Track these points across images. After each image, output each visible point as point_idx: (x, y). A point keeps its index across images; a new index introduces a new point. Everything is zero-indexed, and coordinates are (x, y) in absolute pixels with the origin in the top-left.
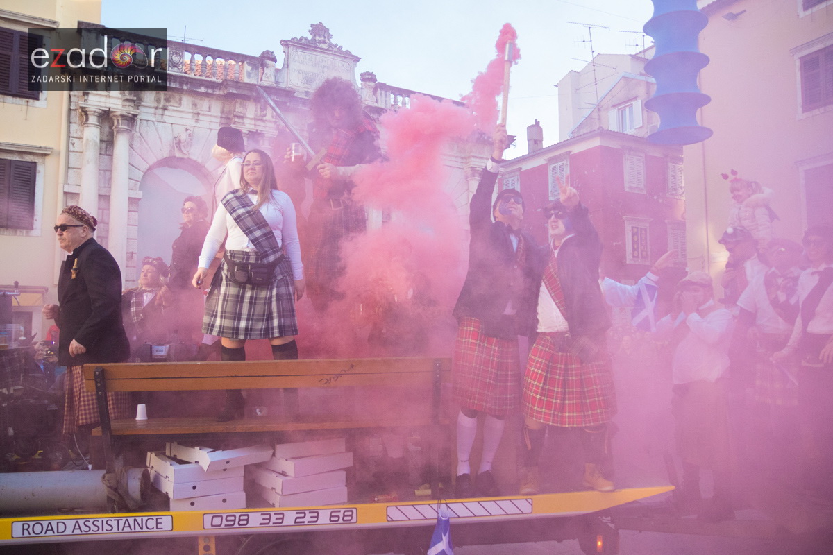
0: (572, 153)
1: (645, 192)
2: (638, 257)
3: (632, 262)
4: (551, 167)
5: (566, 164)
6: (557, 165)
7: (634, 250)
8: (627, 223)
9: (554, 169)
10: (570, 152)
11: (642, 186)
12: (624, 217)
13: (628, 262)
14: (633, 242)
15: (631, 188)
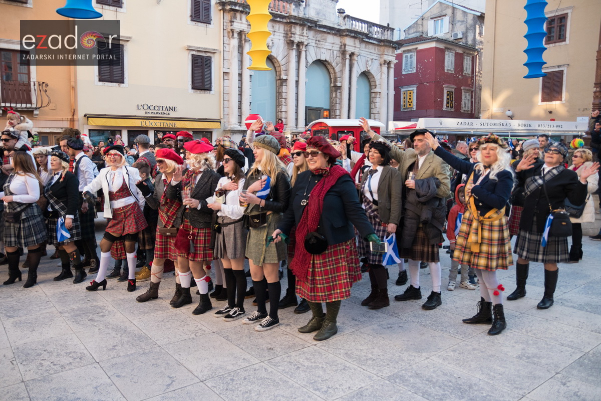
0: (418, 49)
1: (453, 72)
2: (448, 107)
3: (446, 110)
4: (404, 55)
5: (414, 55)
6: (409, 55)
7: (447, 103)
8: (445, 89)
9: (407, 57)
10: (417, 48)
11: (452, 69)
12: (444, 86)
13: (444, 110)
14: (447, 99)
15: (448, 70)
